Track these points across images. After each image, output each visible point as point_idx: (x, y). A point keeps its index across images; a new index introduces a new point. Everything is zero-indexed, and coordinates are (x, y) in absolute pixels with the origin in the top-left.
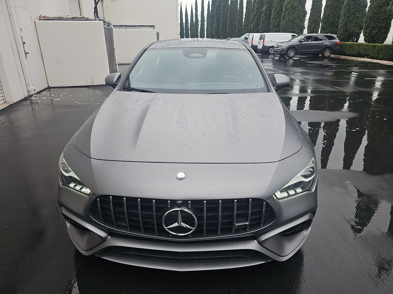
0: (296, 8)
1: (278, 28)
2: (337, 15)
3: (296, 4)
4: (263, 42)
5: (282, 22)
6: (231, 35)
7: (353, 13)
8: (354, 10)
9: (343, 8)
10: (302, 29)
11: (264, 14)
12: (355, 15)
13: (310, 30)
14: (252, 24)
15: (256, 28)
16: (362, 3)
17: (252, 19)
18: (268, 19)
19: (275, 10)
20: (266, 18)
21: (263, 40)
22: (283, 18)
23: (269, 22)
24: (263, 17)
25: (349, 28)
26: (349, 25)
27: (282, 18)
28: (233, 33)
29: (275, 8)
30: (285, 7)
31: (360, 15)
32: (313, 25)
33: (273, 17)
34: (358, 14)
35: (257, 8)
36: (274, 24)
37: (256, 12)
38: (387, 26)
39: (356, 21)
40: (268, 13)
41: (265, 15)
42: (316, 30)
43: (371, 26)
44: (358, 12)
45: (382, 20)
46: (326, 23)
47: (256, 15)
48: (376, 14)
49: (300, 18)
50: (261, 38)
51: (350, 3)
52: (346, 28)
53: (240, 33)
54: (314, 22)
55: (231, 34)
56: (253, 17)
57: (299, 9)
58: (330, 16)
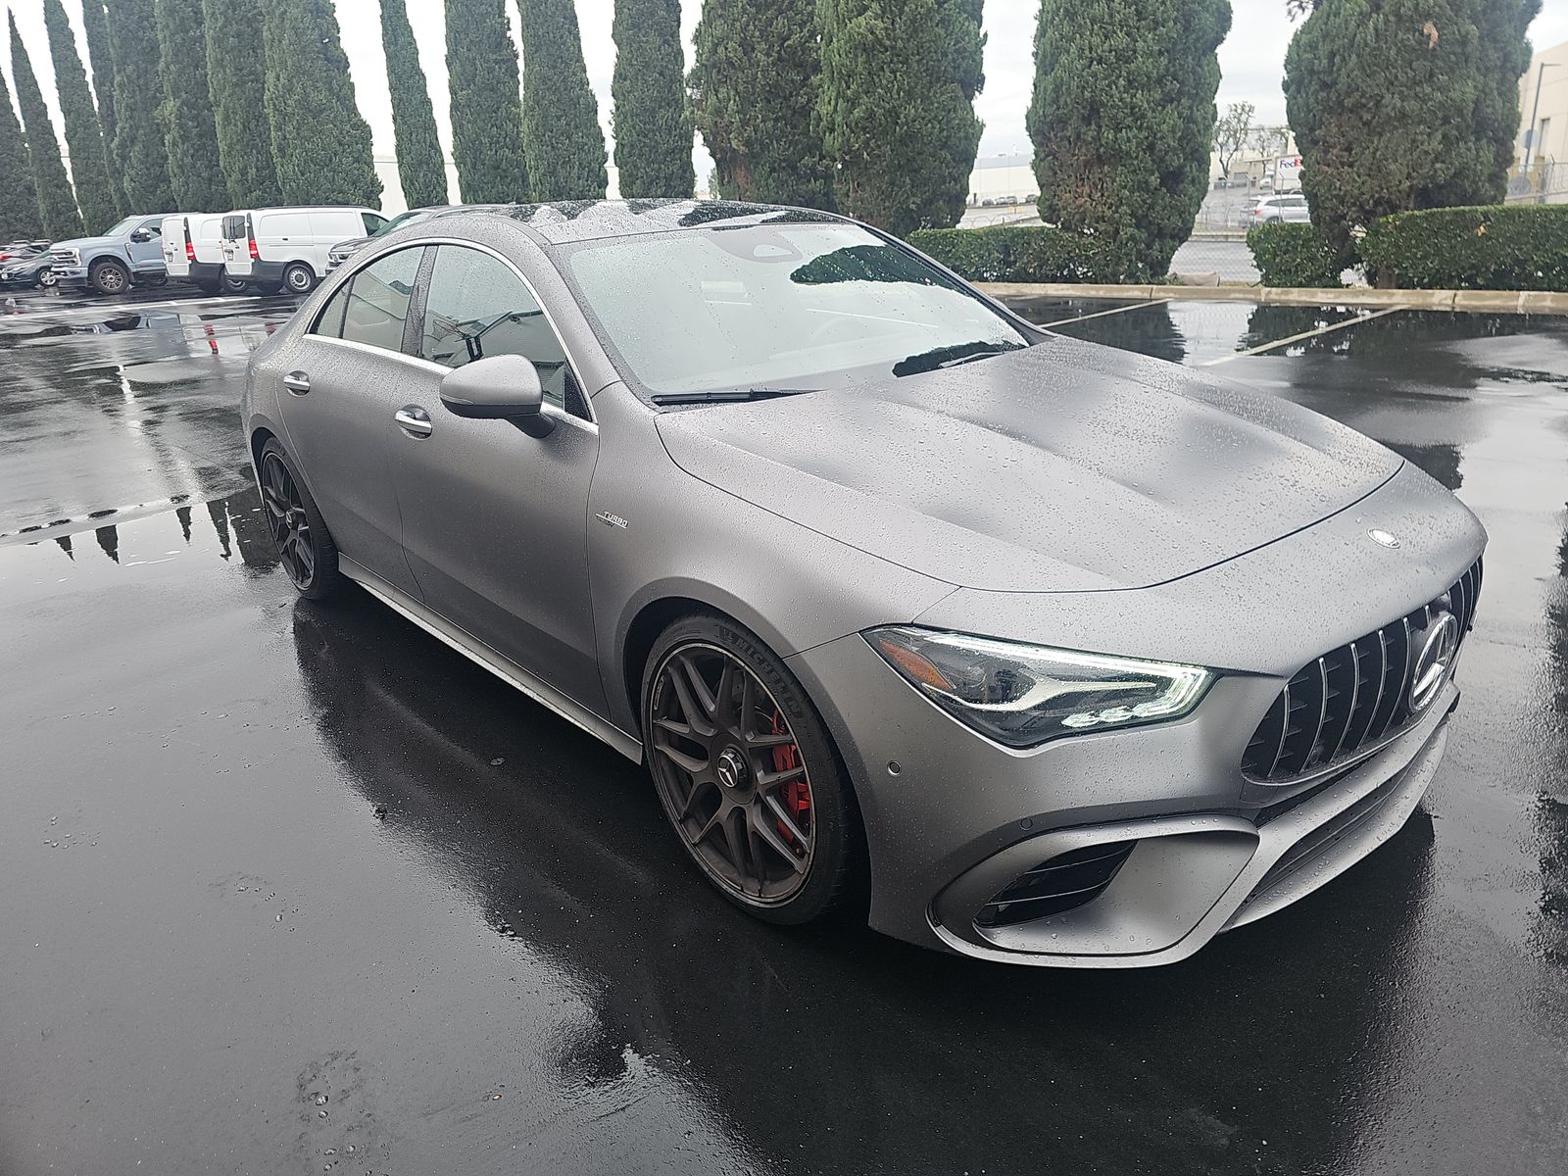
0: (322, 112)
1: (266, 193)
2: (505, 138)
3: (319, 97)
4: (252, 246)
5: (282, 166)
6: (12, 228)
7: (562, 134)
8: (563, 122)
9: (526, 115)
10: (372, 192)
11: (177, 135)
12: (569, 138)
13: (415, 196)
14: (127, 178)
15: (153, 193)
16: (579, 98)
17: (117, 155)
18: (201, 152)
19: (226, 118)
20: (191, 151)
21: (246, 237)
22: (281, 149)
23: (213, 165)
24: (175, 144)
25: (566, 182)
26: (562, 173)
27: (274, 150)
28: (21, 220)
29: (226, 109)
30: (274, 105)
31: (585, 140)
32: (421, 175)
33: (230, 146)
34: (580, 134)
35: (131, 108)
36: (244, 172)
37: (127, 125)
38: (685, 172)
39: (579, 159)
40: (195, 131)
41: (185, 138)
42: (438, 192)
43: (640, 174)
44: (576, 127)
45: (667, 153)
46: (474, 166)
47: (133, 140)
48: (646, 136)
49: (352, 151)
50: (234, 232)
51: (543, 98)
52: (557, 183)
53: (62, 218)
54: (420, 163)
55: (9, 224)
56: (122, 146)
57: (335, 117)
58: (481, 143)
